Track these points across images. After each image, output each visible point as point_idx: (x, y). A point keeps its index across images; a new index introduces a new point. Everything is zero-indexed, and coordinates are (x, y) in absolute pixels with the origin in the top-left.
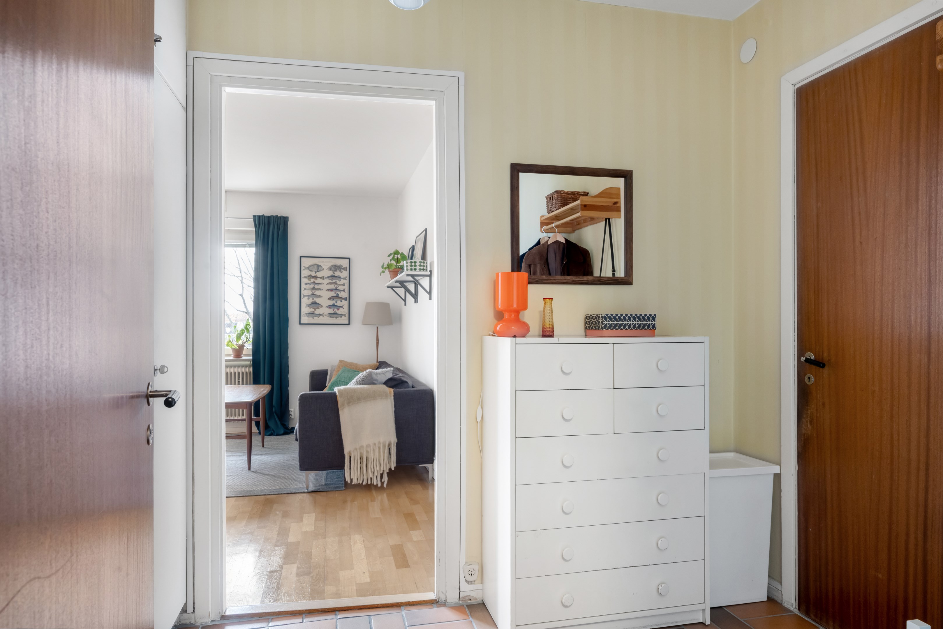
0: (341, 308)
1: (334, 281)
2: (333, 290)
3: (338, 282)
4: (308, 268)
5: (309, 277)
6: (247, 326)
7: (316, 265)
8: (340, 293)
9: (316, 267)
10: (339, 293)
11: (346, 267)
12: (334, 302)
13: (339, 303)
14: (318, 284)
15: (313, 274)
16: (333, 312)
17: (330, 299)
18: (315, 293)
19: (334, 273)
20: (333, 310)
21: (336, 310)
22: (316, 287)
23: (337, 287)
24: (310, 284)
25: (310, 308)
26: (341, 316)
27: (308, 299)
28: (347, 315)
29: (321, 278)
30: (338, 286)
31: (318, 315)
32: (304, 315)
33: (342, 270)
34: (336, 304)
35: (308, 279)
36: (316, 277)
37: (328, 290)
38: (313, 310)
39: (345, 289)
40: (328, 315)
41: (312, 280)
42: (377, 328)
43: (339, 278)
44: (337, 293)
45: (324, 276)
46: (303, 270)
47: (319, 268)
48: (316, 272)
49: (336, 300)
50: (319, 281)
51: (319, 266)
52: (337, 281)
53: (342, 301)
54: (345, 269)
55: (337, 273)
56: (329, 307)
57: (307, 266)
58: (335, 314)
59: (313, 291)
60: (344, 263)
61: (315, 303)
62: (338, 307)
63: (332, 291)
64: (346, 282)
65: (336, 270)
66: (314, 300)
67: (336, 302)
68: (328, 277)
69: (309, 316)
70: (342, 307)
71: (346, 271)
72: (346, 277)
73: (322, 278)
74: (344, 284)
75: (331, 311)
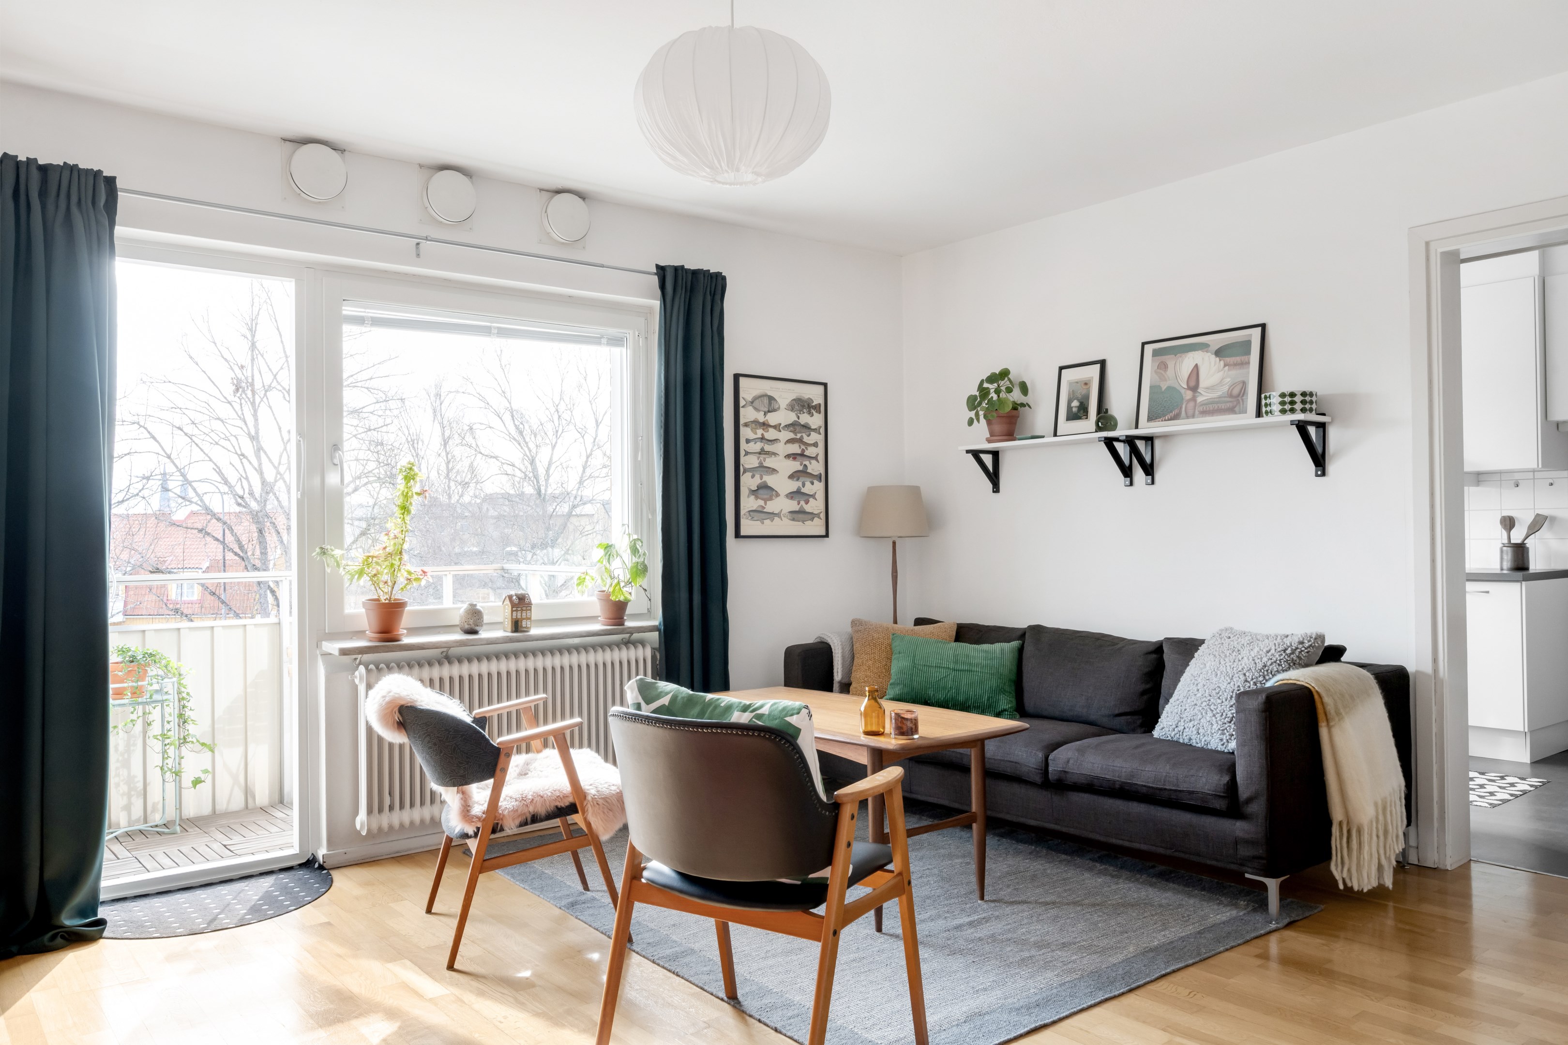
0: (811, 500)
1: (799, 436)
2: (798, 457)
3: (806, 439)
4: (752, 402)
5: (753, 425)
6: (635, 544)
7: (766, 395)
8: (810, 463)
9: (766, 401)
10: (807, 463)
11: (820, 405)
12: (799, 484)
13: (808, 489)
14: (770, 443)
15: (761, 418)
16: (797, 508)
17: (791, 477)
18: (765, 464)
19: (798, 418)
20: (798, 504)
21: (802, 503)
22: (768, 448)
23: (803, 451)
24: (755, 440)
25: (757, 498)
26: (810, 516)
27: (753, 477)
28: (823, 516)
29: (775, 427)
30: (806, 448)
31: (772, 515)
32: (745, 515)
33: (813, 411)
34: (803, 490)
35: (752, 430)
36: (765, 425)
37: (788, 456)
38: (761, 503)
39: (818, 454)
40: (789, 516)
41: (760, 432)
42: (894, 543)
43: (806, 427)
44: (804, 463)
45: (780, 424)
46: (743, 407)
47: (770, 404)
48: (765, 414)
49: (802, 479)
50: (771, 434)
51: (771, 399)
52: (804, 435)
53: (812, 483)
54: (817, 408)
55: (805, 418)
56: (792, 495)
57: (750, 399)
58: (802, 512)
59: (762, 459)
60: (815, 394)
61: (764, 487)
62: (807, 497)
63: (794, 459)
64: (820, 438)
65: (801, 411)
66: (763, 480)
67: (804, 485)
68: (787, 426)
69: (755, 518)
70: (813, 496)
71: (820, 413)
72: (820, 427)
73: (777, 427)
74: (817, 442)
75: (793, 505)
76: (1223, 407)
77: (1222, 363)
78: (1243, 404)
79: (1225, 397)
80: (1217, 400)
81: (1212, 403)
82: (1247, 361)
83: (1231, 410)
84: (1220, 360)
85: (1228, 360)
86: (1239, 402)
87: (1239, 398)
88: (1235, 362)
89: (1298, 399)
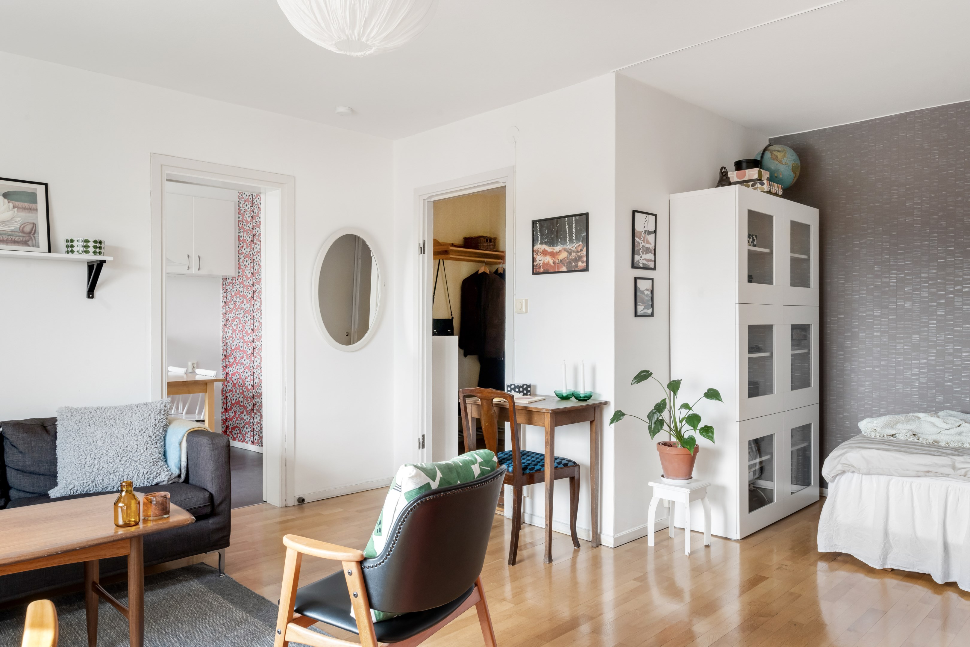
76: (16, 239)
77: (11, 205)
78: (35, 240)
79: (17, 232)
80: (10, 233)
81: (5, 235)
82: (35, 208)
83: (25, 243)
84: (9, 202)
85: (17, 203)
86: (31, 238)
87: (31, 235)
88: (24, 207)
89: (91, 244)
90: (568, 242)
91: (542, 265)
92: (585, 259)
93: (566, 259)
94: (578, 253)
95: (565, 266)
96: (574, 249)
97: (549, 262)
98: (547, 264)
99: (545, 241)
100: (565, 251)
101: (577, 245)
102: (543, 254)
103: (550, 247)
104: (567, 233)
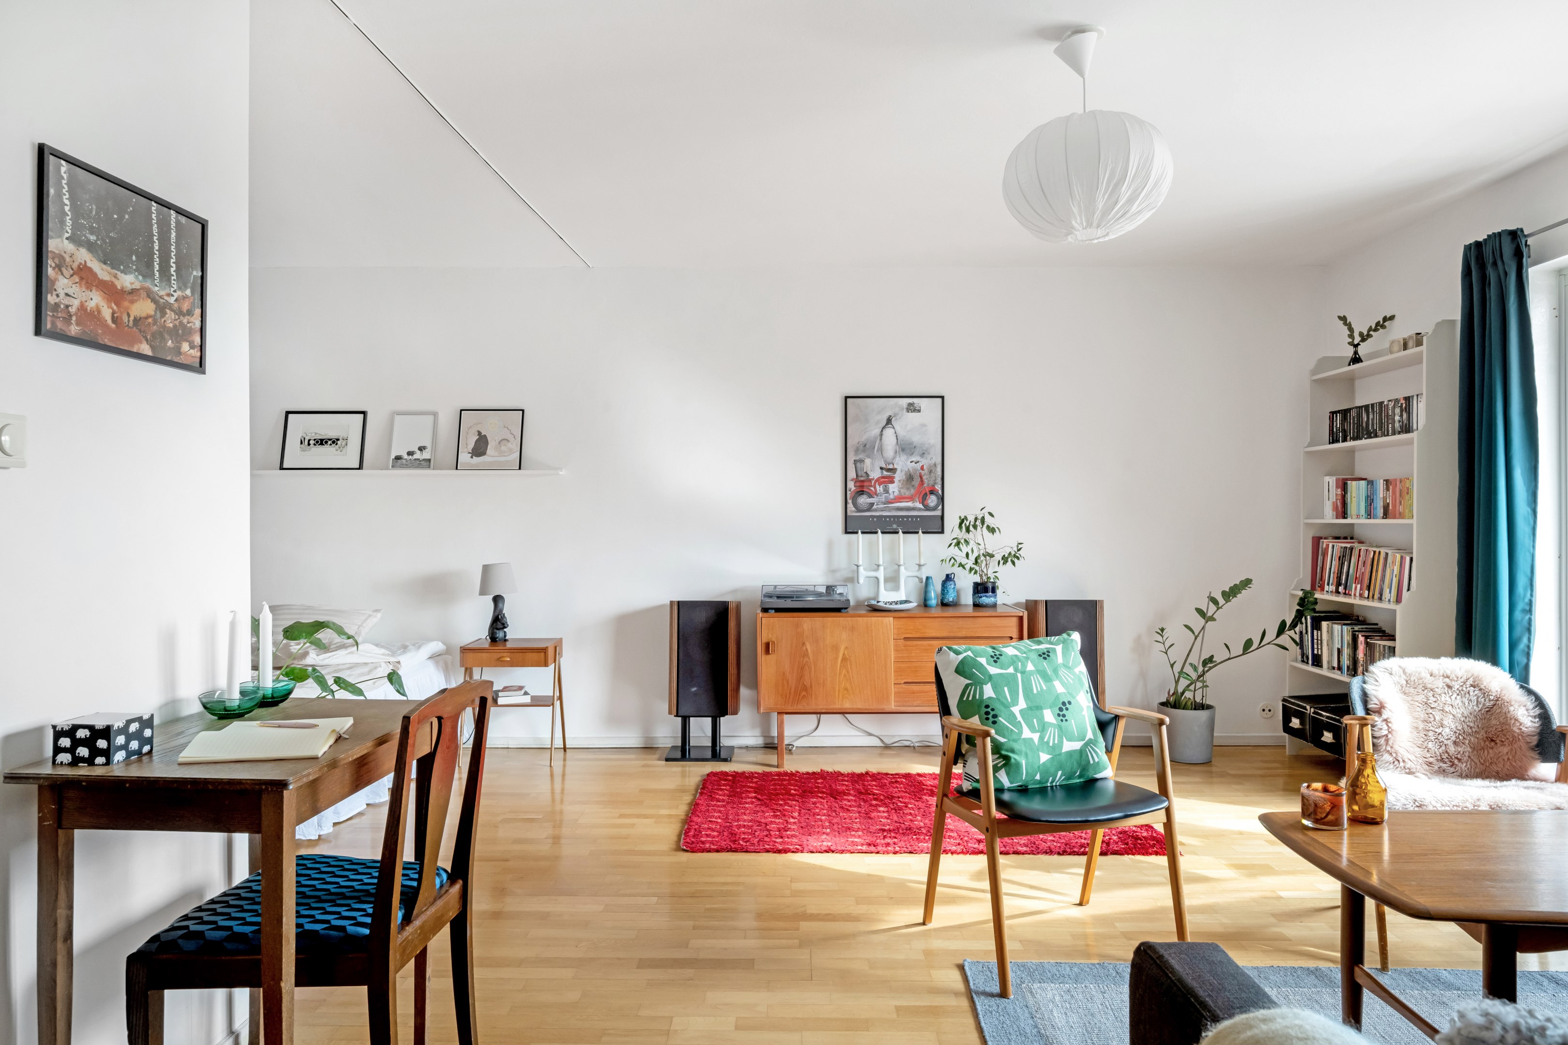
90: (157, 274)
91: (76, 314)
92: (197, 340)
93: (150, 320)
94: (181, 317)
95: (147, 340)
96: (172, 300)
97: (99, 312)
98: (94, 316)
99: (89, 240)
100: (148, 296)
101: (179, 293)
102: (82, 279)
103: (104, 266)
104: (157, 248)
